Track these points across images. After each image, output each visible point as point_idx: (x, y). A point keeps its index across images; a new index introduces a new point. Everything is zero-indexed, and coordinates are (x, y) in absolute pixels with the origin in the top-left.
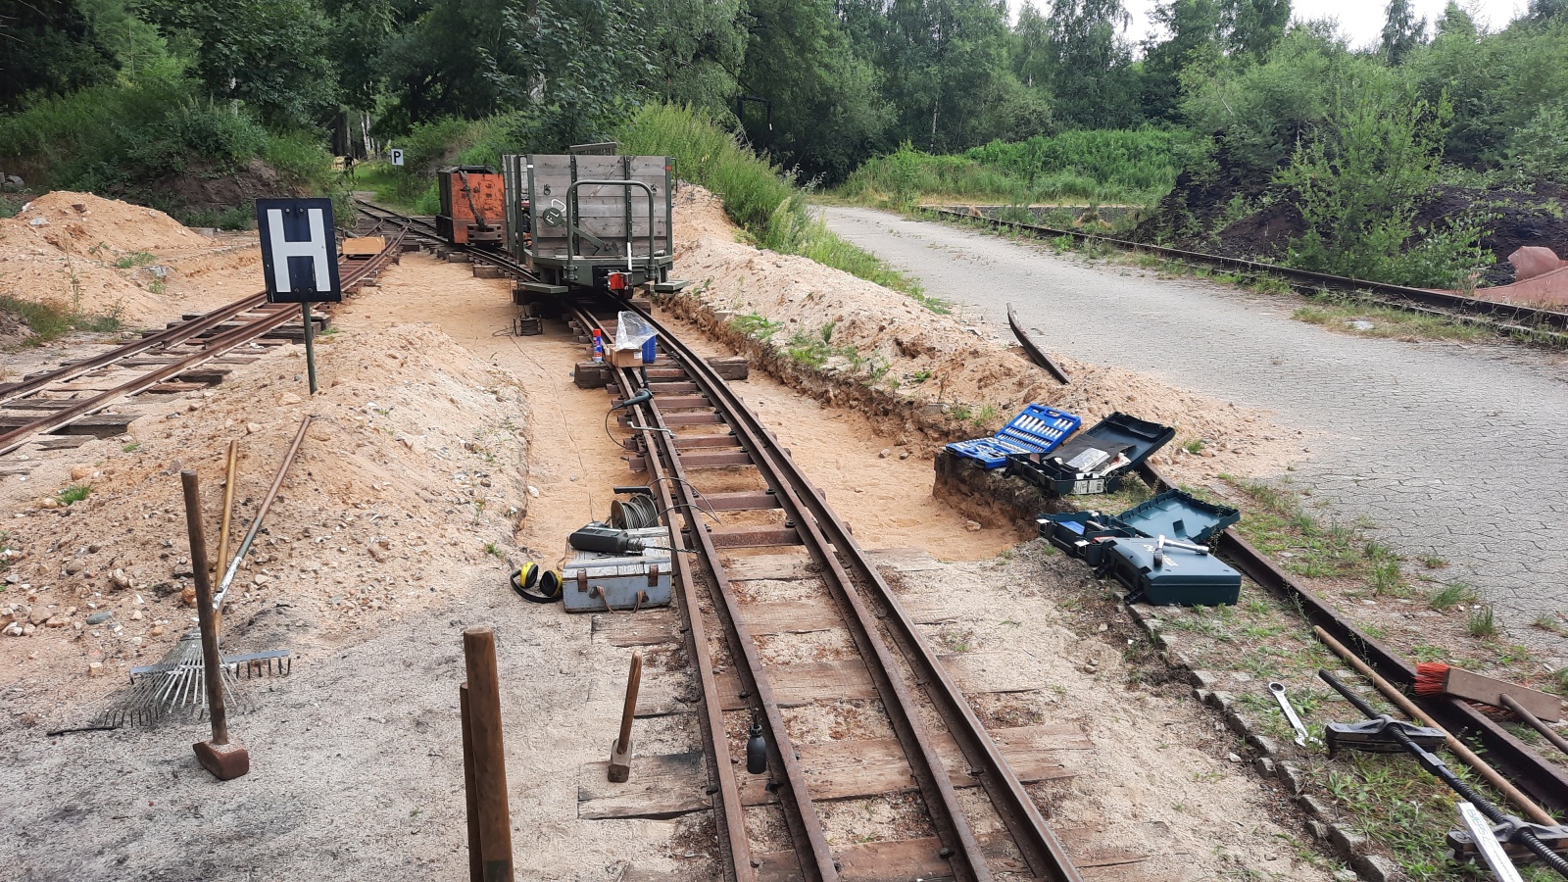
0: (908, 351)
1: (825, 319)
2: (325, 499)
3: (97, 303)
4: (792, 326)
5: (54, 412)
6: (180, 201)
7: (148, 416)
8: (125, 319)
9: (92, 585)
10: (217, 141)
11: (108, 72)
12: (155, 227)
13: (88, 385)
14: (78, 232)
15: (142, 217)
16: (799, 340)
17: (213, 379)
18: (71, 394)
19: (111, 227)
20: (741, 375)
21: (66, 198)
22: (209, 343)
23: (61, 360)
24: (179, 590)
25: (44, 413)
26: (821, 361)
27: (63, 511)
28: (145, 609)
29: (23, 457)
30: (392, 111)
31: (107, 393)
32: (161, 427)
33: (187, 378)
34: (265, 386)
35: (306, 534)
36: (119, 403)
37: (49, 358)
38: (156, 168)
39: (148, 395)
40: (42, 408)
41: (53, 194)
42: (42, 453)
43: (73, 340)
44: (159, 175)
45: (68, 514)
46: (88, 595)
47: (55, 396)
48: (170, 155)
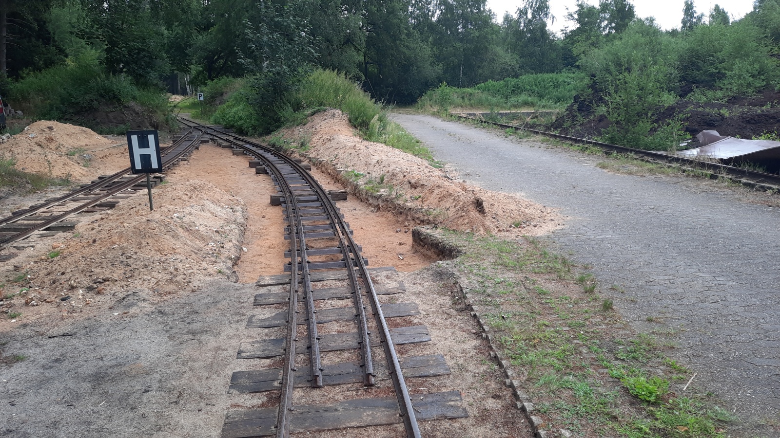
0: (414, 186)
1: (382, 172)
2: (154, 252)
3: (60, 173)
4: (368, 176)
5: (43, 221)
6: (97, 122)
7: (84, 222)
8: (72, 179)
9: (62, 287)
10: (113, 94)
11: (62, 59)
12: (85, 136)
13: (58, 210)
14: (50, 140)
15: (79, 131)
16: (370, 182)
17: (111, 206)
18: (50, 214)
19: (65, 137)
20: (344, 198)
21: (44, 124)
22: (110, 190)
23: (45, 199)
24: (96, 288)
25: (40, 222)
26: (378, 191)
27: (50, 260)
28: (83, 295)
29: (31, 240)
30: (199, 73)
31: (66, 213)
32: (89, 227)
33: (100, 206)
34: (132, 208)
35: (146, 266)
36: (71, 217)
37: (40, 198)
38: (85, 107)
39: (83, 213)
40: (38, 220)
41: (38, 122)
42: (40, 239)
43: (50, 190)
44: (87, 111)
45: (52, 262)
46: (61, 291)
47: (43, 215)
48: (92, 101)
